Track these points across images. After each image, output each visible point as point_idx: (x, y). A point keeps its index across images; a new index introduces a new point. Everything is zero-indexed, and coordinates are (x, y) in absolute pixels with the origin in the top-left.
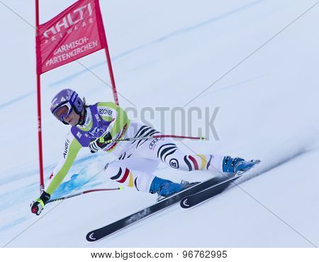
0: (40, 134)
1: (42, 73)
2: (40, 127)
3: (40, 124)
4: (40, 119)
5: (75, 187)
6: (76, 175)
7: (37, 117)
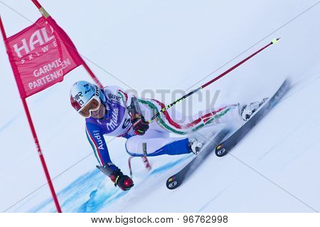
0: (42, 157)
1: (27, 97)
2: (39, 150)
3: (39, 147)
4: (37, 142)
5: (98, 205)
6: (95, 191)
7: (33, 141)
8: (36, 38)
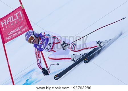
0: (9, 65)
1: (5, 43)
2: (8, 63)
8: (9, 20)
